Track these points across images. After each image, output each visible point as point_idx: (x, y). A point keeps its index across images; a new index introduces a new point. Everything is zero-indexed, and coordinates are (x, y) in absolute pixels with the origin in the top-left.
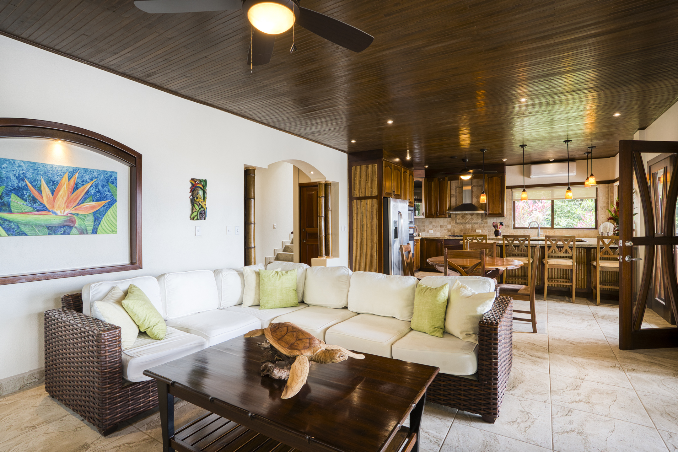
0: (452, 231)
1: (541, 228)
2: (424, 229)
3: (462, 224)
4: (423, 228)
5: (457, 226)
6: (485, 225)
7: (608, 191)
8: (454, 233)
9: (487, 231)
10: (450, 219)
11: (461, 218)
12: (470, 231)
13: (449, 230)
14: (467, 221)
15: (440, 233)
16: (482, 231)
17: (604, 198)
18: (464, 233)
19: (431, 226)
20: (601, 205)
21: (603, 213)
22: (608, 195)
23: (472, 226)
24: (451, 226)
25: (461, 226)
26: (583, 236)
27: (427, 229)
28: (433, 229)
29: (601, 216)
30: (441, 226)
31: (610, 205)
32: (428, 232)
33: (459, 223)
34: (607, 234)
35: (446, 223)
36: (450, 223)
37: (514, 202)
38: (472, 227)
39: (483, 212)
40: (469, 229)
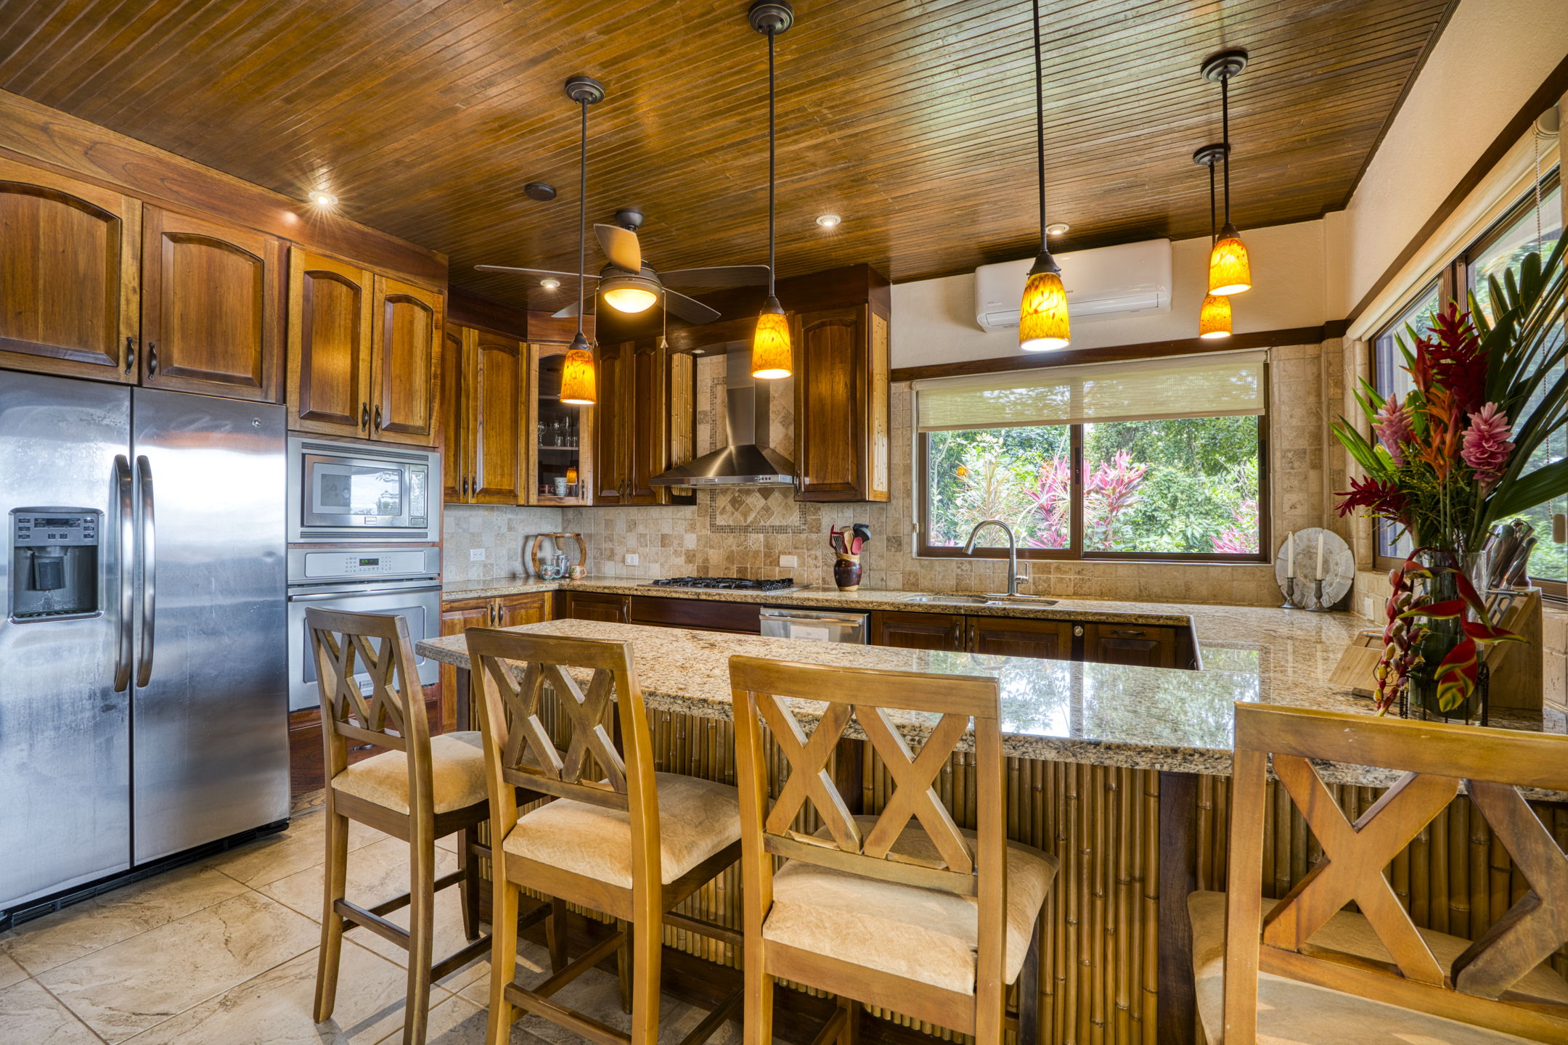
0: (699, 561)
1: (1022, 553)
2: (612, 550)
3: (731, 529)
4: (608, 545)
5: (716, 537)
6: (814, 536)
7: (1319, 375)
8: (706, 569)
9: (820, 563)
10: (693, 513)
11: (729, 508)
12: (760, 562)
13: (690, 557)
14: (749, 520)
15: (662, 565)
16: (802, 564)
17: (1299, 412)
18: (739, 570)
19: (632, 541)
20: (1286, 445)
21: (1296, 483)
22: (1319, 395)
23: (766, 539)
24: (698, 540)
25: (731, 541)
26: (1204, 591)
27: (619, 550)
28: (641, 550)
29: (1287, 496)
30: (664, 540)
31: (1325, 446)
32: (623, 561)
33: (721, 529)
34: (1313, 585)
35: (681, 527)
36: (692, 528)
37: (923, 439)
38: (767, 546)
39: (788, 479)
40: (757, 553)
